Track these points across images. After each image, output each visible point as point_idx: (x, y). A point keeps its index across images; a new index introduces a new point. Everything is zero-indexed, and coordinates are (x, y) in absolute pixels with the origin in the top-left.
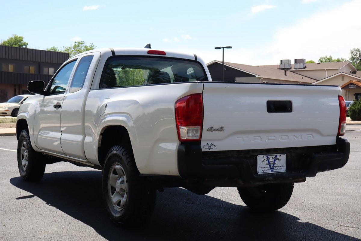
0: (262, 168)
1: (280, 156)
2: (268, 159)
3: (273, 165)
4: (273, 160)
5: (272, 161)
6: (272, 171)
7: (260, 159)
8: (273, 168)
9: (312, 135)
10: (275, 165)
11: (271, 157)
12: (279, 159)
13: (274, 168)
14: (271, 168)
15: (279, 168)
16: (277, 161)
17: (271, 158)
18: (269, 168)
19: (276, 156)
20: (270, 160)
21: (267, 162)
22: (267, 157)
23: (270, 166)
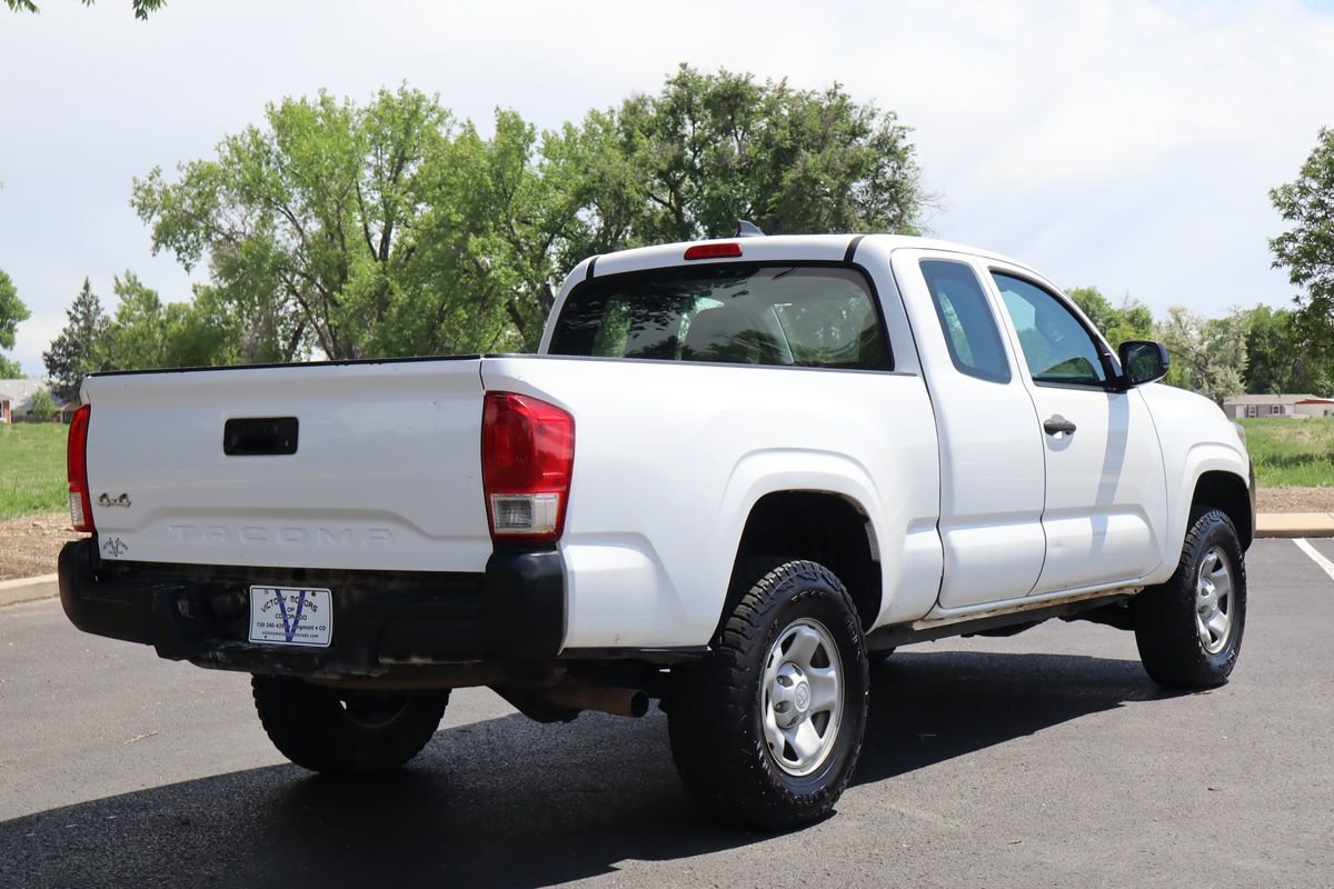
0: (263, 625)
1: (313, 594)
2: (280, 600)
3: (296, 622)
4: (296, 606)
5: (293, 609)
6: (289, 639)
7: (260, 596)
8: (294, 631)
9: (387, 530)
10: (301, 623)
11: (290, 593)
12: (311, 604)
13: (298, 631)
14: (287, 630)
15: (309, 632)
16: (306, 610)
17: (288, 599)
18: (283, 630)
19: (303, 593)
20: (288, 604)
21: (278, 609)
22: (278, 592)
23: (286, 621)
